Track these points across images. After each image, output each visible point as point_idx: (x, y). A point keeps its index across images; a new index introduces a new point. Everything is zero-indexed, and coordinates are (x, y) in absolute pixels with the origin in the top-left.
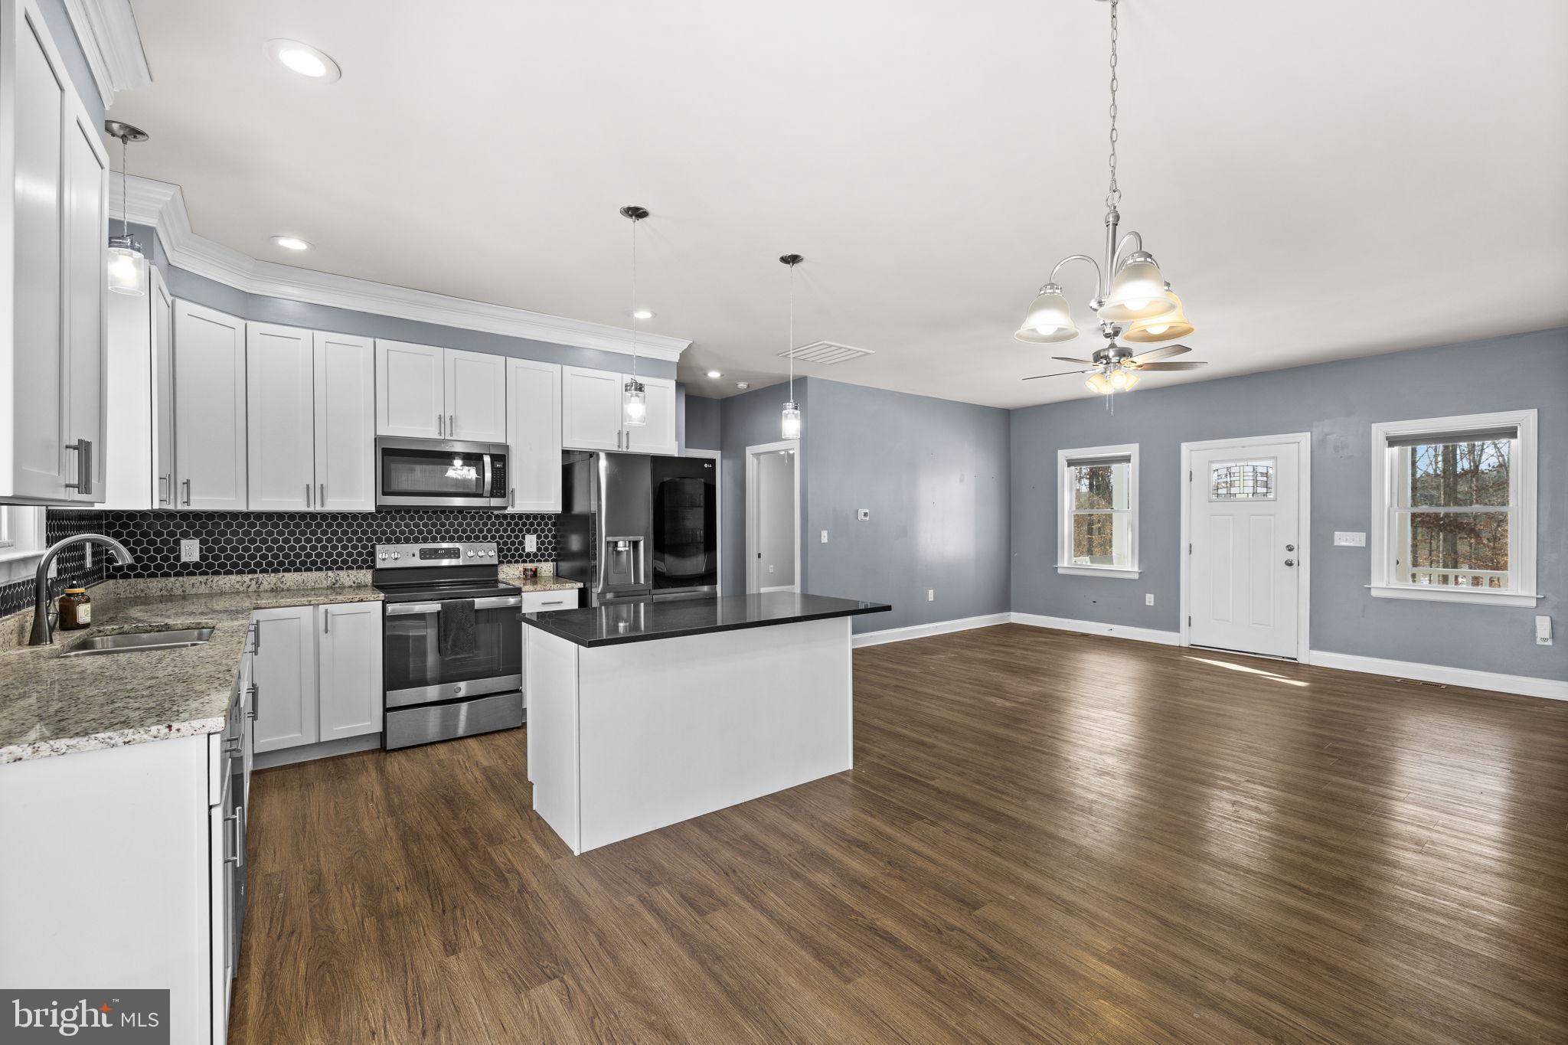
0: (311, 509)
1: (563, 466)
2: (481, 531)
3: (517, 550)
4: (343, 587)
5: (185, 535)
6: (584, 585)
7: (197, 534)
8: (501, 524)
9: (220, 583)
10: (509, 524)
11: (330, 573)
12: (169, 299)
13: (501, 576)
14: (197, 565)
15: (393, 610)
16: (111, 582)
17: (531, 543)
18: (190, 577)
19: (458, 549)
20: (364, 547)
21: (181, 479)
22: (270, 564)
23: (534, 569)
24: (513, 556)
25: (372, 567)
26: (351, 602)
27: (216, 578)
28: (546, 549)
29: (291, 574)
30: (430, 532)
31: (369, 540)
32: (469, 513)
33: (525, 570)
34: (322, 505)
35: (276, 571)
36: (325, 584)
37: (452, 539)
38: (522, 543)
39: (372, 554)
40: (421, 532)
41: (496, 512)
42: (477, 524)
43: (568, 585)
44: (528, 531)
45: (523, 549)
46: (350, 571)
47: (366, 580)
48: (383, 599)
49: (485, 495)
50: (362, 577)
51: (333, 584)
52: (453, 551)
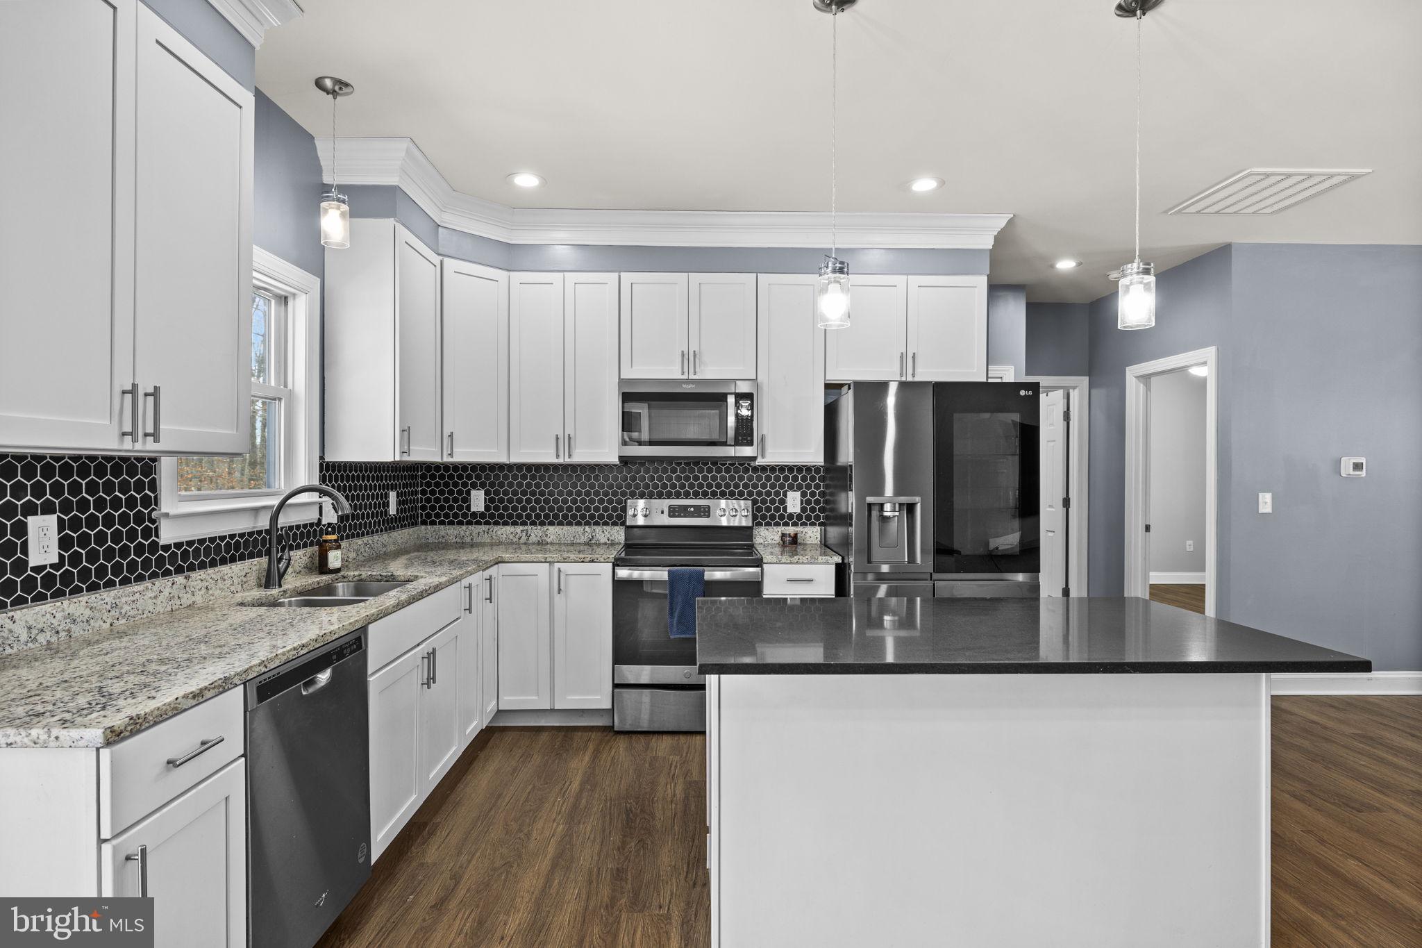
0: (561, 461)
1: (825, 406)
2: (736, 486)
3: (777, 509)
4: (598, 544)
5: (474, 486)
6: (843, 559)
7: (483, 486)
8: (759, 478)
9: (499, 533)
10: (768, 478)
11: (587, 528)
12: (436, 259)
13: (758, 540)
14: (482, 515)
15: (622, 576)
16: (423, 527)
17: (794, 502)
18: (477, 527)
19: (710, 507)
20: (619, 501)
21: (446, 433)
22: (538, 516)
23: (792, 535)
24: (773, 517)
25: (623, 524)
26: (583, 562)
27: (496, 528)
28: (813, 510)
29: (554, 527)
30: (683, 486)
31: (624, 494)
32: (724, 464)
34: (570, 456)
35: (542, 524)
36: (583, 539)
37: (704, 495)
38: (783, 502)
39: (624, 509)
40: (673, 486)
41: (749, 464)
42: (732, 478)
43: (829, 558)
44: (791, 488)
45: (785, 509)
46: (605, 527)
47: (620, 538)
48: (613, 561)
49: (728, 443)
50: (615, 534)
51: (590, 540)
52: (702, 509)
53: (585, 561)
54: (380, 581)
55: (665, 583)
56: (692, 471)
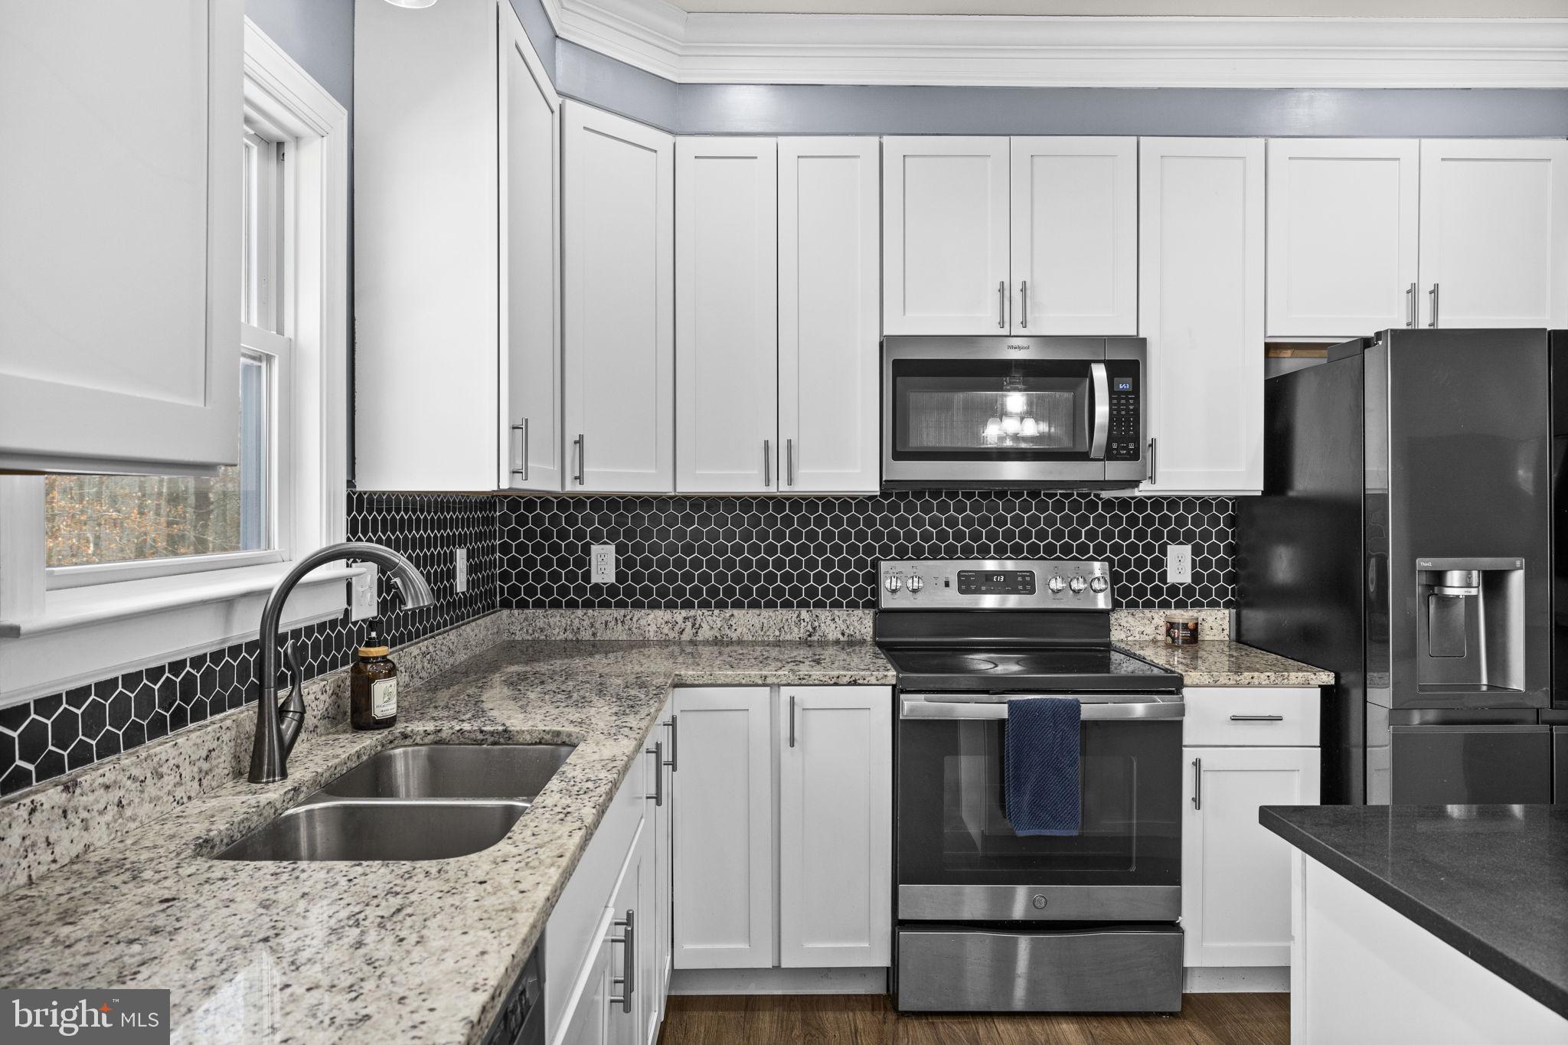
0: (772, 489)
1: (1266, 382)
2: (1074, 535)
3: (1149, 577)
4: (824, 643)
5: (597, 537)
6: (1337, 678)
7: (613, 536)
8: (1115, 520)
9: (643, 622)
10: (1132, 521)
11: (804, 613)
12: (555, 101)
13: (1116, 635)
14: (612, 590)
15: (912, 710)
16: (506, 612)
17: (1179, 565)
18: (603, 611)
19: (1032, 574)
20: (861, 565)
21: (571, 436)
22: (712, 592)
23: (1191, 625)
24: (1141, 592)
25: (873, 604)
26: (836, 684)
27: (638, 613)
28: (1214, 579)
29: (744, 611)
30: (976, 536)
31: (870, 550)
32: (1051, 496)
33: (1171, 626)
34: (790, 482)
35: (722, 605)
36: (797, 634)
37: (1017, 551)
38: (1159, 563)
39: (874, 578)
40: (959, 536)
41: (1106, 495)
42: (1066, 521)
43: (1295, 677)
44: (1174, 538)
45: (1163, 577)
46: (836, 612)
47: (863, 631)
48: (894, 682)
49: (1092, 456)
50: (856, 624)
51: (810, 636)
52: (1020, 579)
54: (481, 743)
55: (1008, 728)
56: (993, 509)
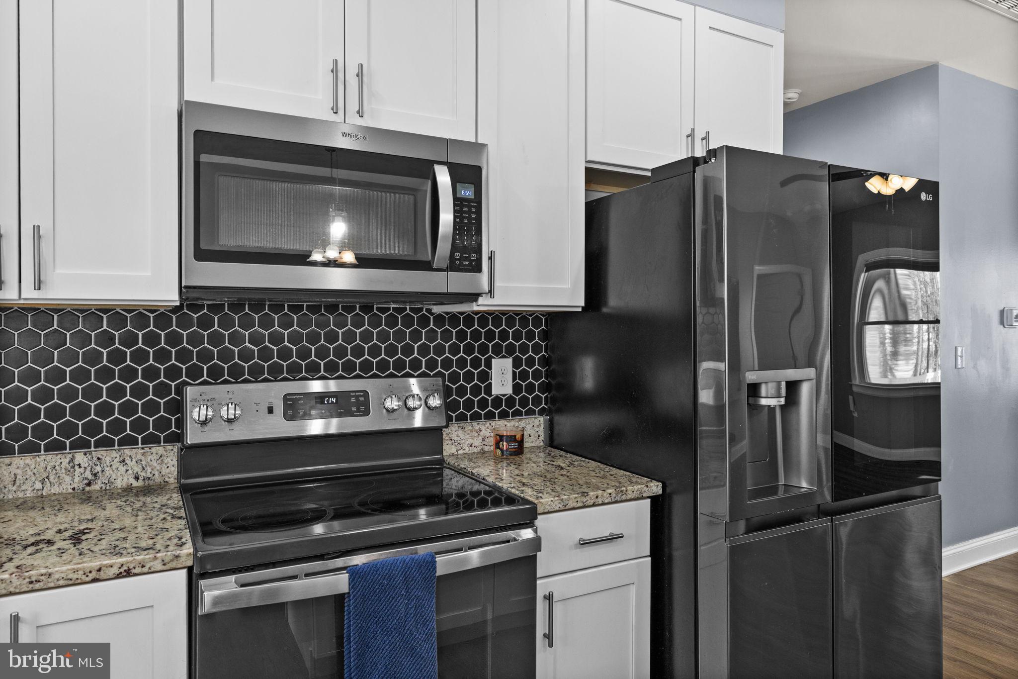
2: (407, 351)
3: (476, 391)
4: (110, 493)
6: (666, 488)
8: (446, 335)
10: (461, 336)
11: (80, 457)
13: (449, 450)
15: (217, 601)
17: (502, 376)
19: (366, 394)
20: (163, 390)
23: (518, 437)
24: (469, 405)
25: (177, 438)
26: (95, 580)
28: (531, 389)
30: (304, 354)
31: (173, 373)
32: (383, 310)
33: (500, 438)
36: (68, 484)
37: (349, 368)
38: (485, 376)
39: (178, 407)
40: (285, 354)
41: (437, 309)
42: (399, 336)
44: (498, 352)
45: (489, 389)
46: (127, 451)
47: (165, 471)
48: (190, 563)
49: (435, 266)
50: (155, 464)
51: (89, 484)
52: (353, 400)
53: (102, 575)
55: (350, 606)
56: (323, 325)
